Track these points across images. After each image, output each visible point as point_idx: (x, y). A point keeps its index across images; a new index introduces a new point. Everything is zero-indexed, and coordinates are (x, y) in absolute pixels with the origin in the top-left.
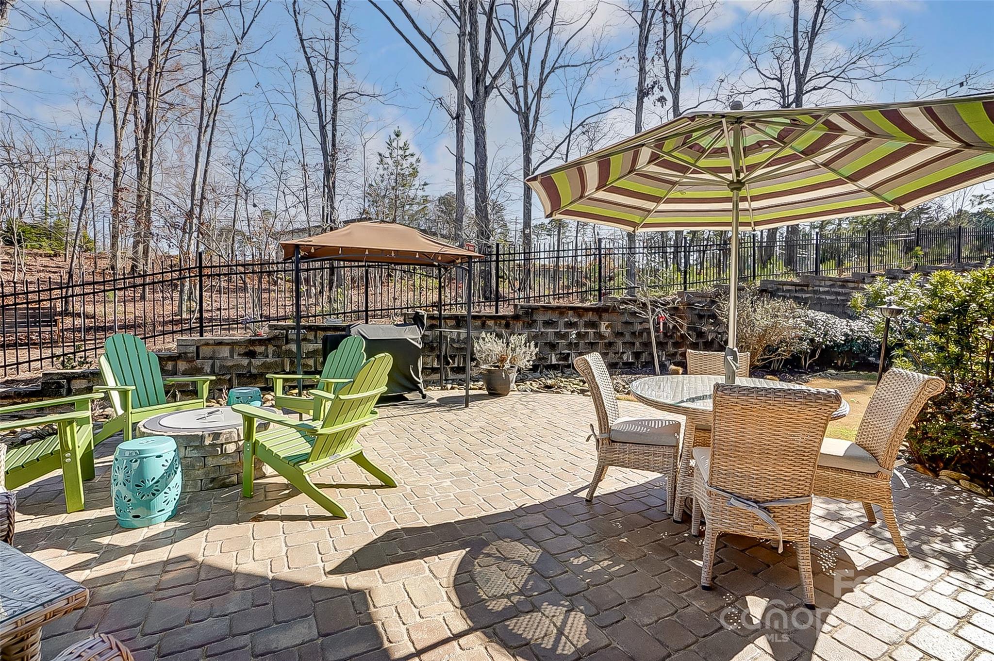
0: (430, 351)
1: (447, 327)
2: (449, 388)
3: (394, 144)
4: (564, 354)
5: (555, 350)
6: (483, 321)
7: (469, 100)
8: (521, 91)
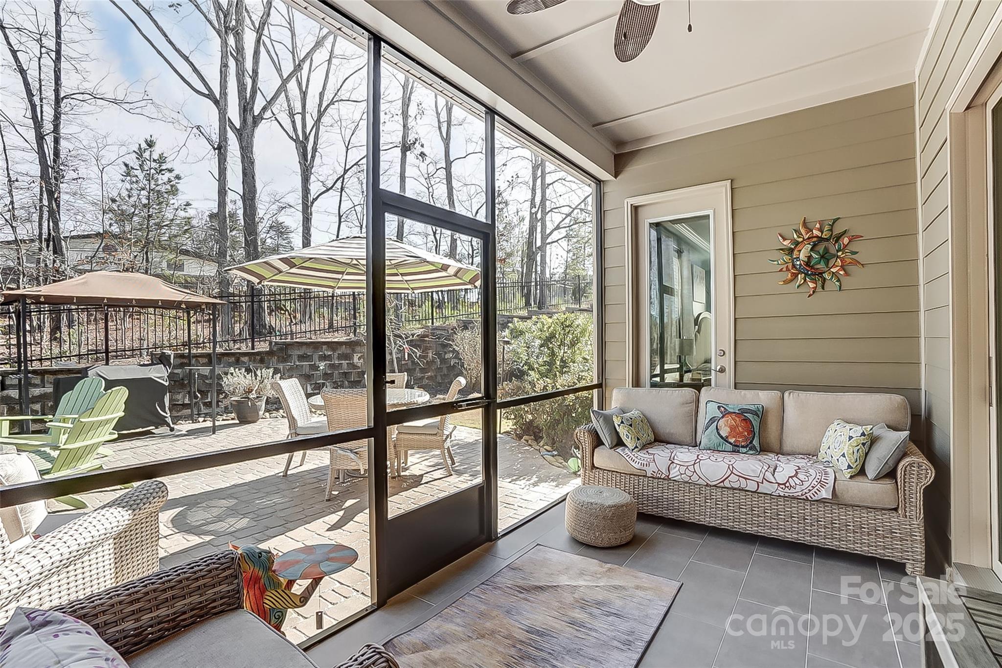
0: (180, 389)
1: (199, 365)
2: (201, 421)
3: (146, 155)
4: (319, 383)
5: (310, 381)
6: (236, 360)
7: (236, 128)
8: (298, 118)
